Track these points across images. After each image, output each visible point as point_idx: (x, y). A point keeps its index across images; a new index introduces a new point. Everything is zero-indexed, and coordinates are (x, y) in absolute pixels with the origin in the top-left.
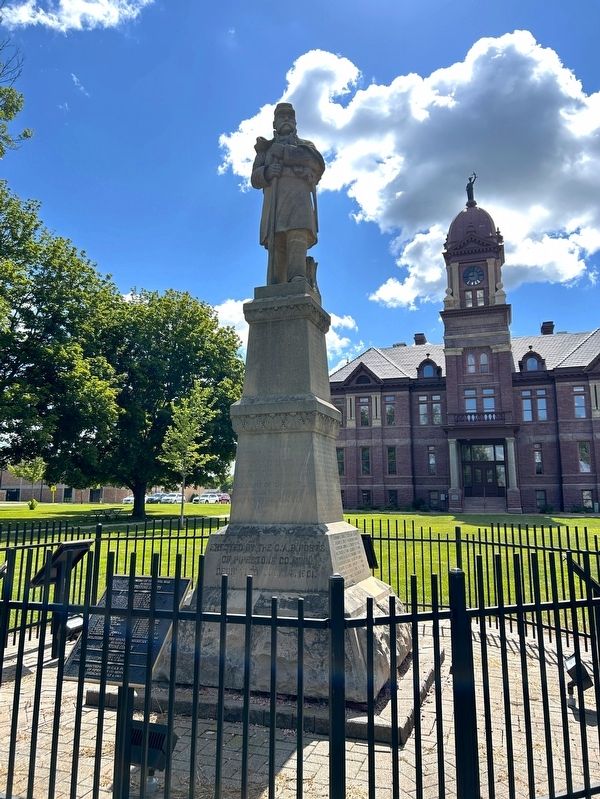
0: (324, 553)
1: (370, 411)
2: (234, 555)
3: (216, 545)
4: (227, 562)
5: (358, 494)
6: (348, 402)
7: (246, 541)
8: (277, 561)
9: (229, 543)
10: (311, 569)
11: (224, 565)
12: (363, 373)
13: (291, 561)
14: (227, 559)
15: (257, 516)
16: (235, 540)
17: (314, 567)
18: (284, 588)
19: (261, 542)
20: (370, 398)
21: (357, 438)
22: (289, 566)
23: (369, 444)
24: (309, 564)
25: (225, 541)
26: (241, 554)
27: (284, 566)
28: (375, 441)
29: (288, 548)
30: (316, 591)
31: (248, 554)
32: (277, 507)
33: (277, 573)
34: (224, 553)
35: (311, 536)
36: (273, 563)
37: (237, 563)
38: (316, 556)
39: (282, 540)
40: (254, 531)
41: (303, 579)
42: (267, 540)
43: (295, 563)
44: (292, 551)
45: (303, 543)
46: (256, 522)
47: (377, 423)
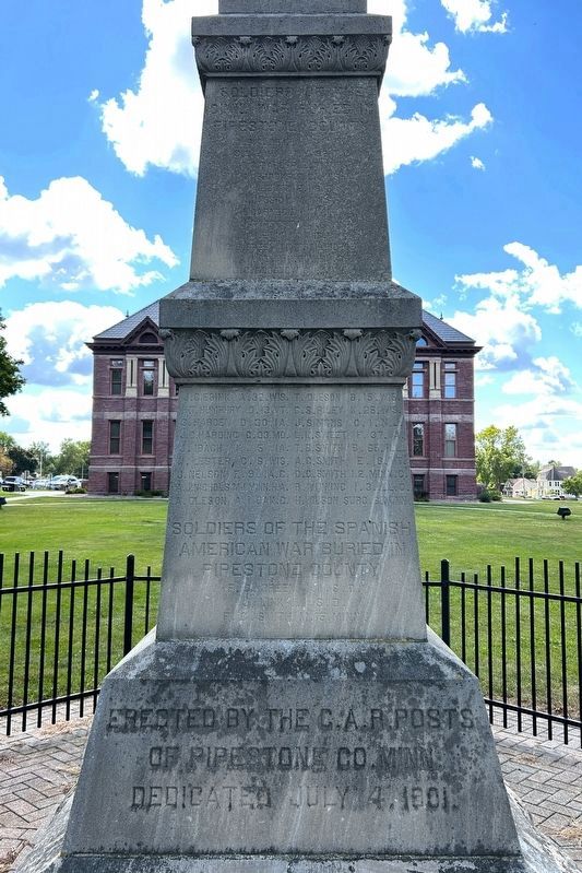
0: (475, 734)
1: (157, 377)
2: (189, 742)
3: (125, 711)
4: (167, 767)
5: (136, 477)
6: (129, 365)
7: (223, 700)
8: (331, 760)
9: (168, 705)
10: (441, 785)
11: (158, 777)
12: (148, 330)
13: (373, 758)
14: (167, 759)
15: (243, 618)
16: (188, 697)
17: (446, 778)
18: (360, 847)
19: (273, 704)
20: (156, 360)
21: (138, 410)
22: (369, 776)
23: (153, 418)
24: (431, 767)
25: (154, 699)
26: (210, 740)
27: (351, 774)
28: (160, 415)
29: (361, 718)
30: (461, 853)
31: (233, 741)
32: (303, 592)
33: (333, 796)
34: (155, 738)
35: (429, 683)
36: (319, 766)
37: (200, 768)
38: (448, 746)
39: (341, 696)
40: (241, 667)
41: (417, 815)
42: (291, 697)
43: (386, 765)
44: (373, 728)
45: (405, 704)
46: (238, 634)
47: (163, 393)
